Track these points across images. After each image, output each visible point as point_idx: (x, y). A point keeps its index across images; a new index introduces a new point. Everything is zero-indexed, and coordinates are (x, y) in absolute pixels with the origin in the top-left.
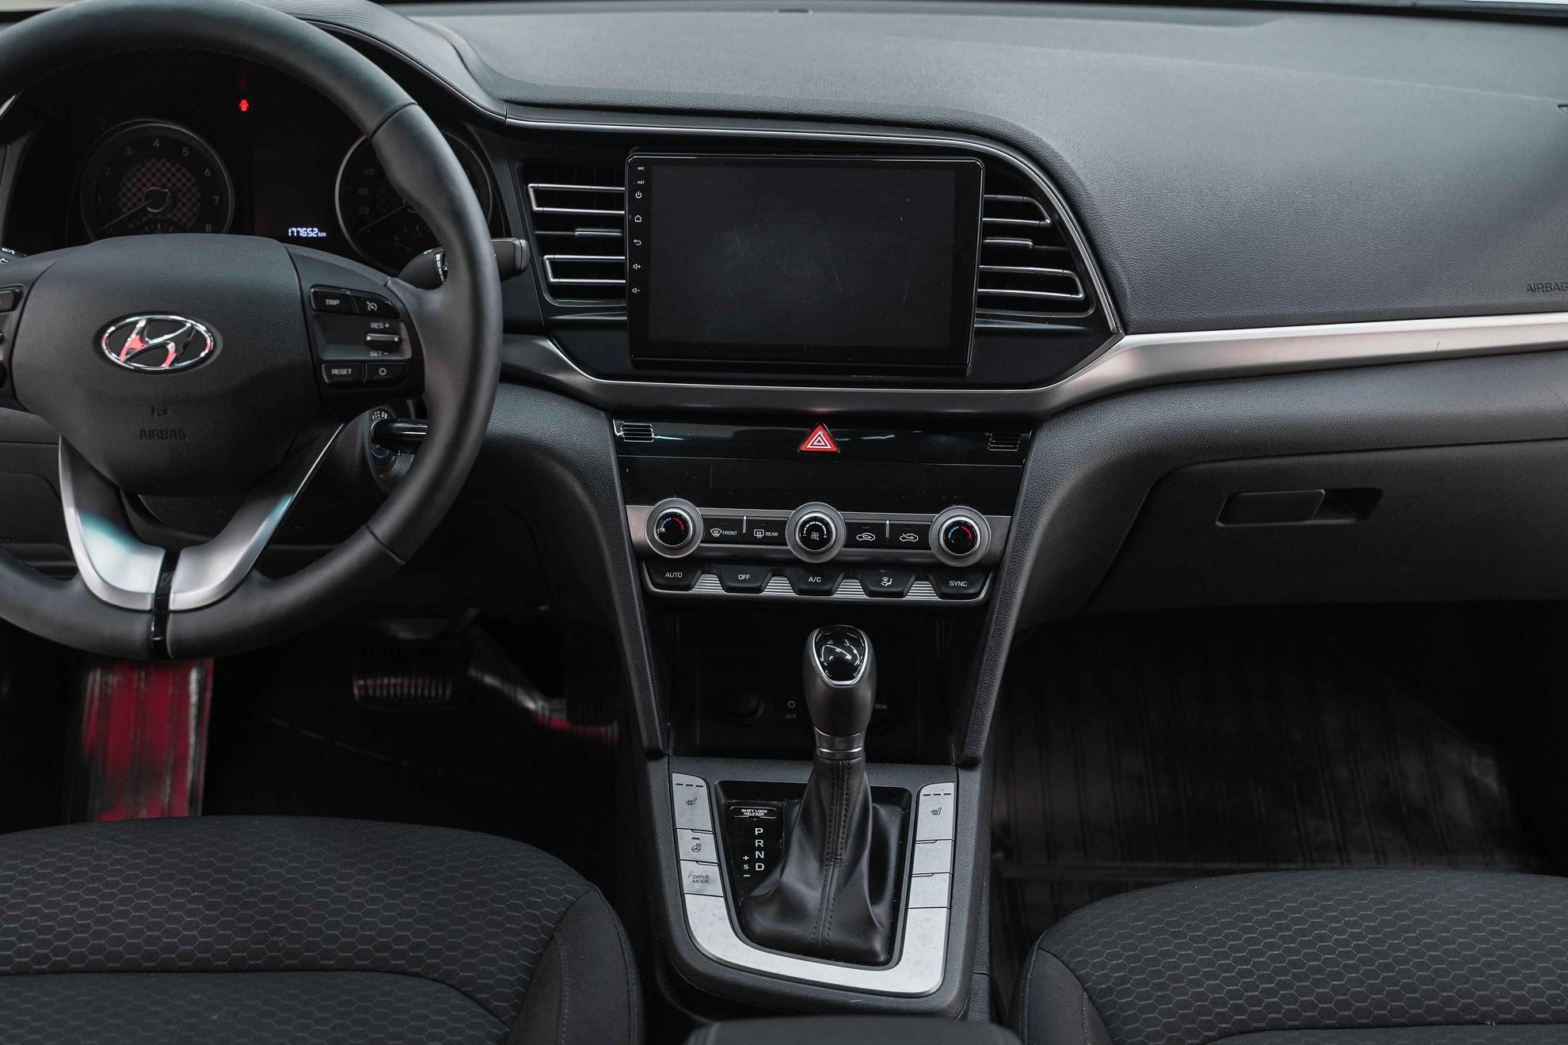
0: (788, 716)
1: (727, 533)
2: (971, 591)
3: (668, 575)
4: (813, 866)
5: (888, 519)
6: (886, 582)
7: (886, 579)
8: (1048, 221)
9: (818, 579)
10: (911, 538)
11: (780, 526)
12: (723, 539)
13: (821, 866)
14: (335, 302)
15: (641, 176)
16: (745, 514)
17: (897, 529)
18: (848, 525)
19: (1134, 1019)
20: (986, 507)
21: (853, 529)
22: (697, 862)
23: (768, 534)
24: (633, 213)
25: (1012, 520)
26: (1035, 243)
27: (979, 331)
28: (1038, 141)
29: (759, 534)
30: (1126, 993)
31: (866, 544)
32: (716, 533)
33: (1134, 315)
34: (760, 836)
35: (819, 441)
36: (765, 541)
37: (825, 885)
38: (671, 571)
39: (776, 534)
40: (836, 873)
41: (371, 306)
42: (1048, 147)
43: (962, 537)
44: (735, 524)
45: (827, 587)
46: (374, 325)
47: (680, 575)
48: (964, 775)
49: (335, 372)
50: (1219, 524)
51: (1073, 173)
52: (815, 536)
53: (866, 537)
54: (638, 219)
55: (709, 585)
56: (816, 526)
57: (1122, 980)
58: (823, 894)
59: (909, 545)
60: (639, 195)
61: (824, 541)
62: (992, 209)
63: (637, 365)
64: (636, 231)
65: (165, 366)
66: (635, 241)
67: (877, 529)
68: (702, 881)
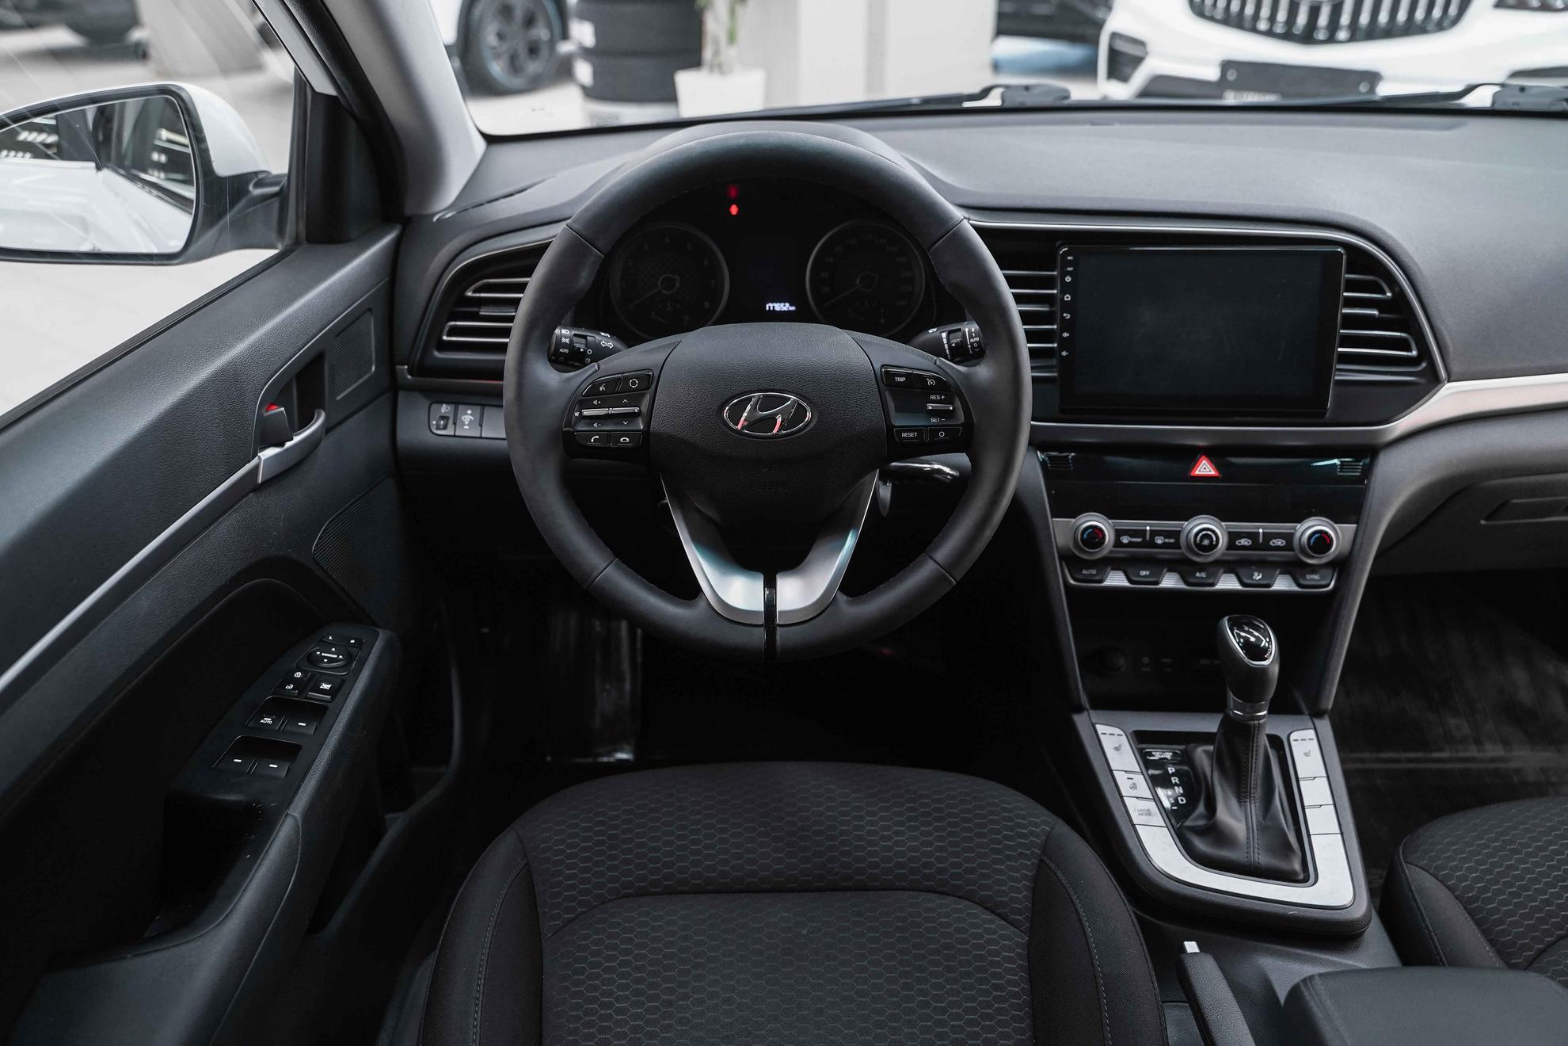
0: (1144, 669)
1: (1134, 540)
2: (1324, 583)
3: (1084, 572)
4: (1234, 802)
5: (1261, 528)
6: (1257, 577)
7: (1256, 574)
8: (1389, 294)
9: (1203, 575)
10: (1279, 542)
11: (1176, 534)
12: (1130, 545)
13: (1240, 802)
14: (902, 379)
15: (1070, 263)
16: (1148, 526)
17: (1268, 536)
18: (1230, 534)
19: (1501, 922)
20: (1337, 518)
21: (1233, 537)
22: (1137, 798)
23: (1167, 540)
24: (1063, 292)
25: (1357, 528)
26: (1380, 312)
27: (1338, 383)
28: (1384, 232)
29: (1159, 540)
30: (1490, 900)
31: (1244, 548)
32: (1125, 540)
33: (1455, 368)
34: (1173, 775)
35: (1205, 468)
36: (1164, 546)
37: (1246, 818)
38: (1087, 568)
39: (1172, 541)
40: (1254, 808)
41: (930, 382)
42: (1390, 237)
43: (1321, 542)
44: (1141, 533)
45: (1211, 581)
46: (933, 397)
47: (1094, 572)
48: (1318, 723)
49: (904, 435)
50: (1483, 522)
51: (1411, 257)
52: (1206, 542)
53: (1244, 542)
54: (1067, 298)
55: (1116, 580)
56: (1207, 534)
57: (1485, 890)
58: (1247, 825)
59: (1278, 548)
60: (1068, 279)
61: (1213, 546)
62: (1352, 286)
63: (1062, 411)
64: (1066, 307)
65: (775, 431)
66: (1065, 315)
67: (1253, 536)
68: (1146, 814)
